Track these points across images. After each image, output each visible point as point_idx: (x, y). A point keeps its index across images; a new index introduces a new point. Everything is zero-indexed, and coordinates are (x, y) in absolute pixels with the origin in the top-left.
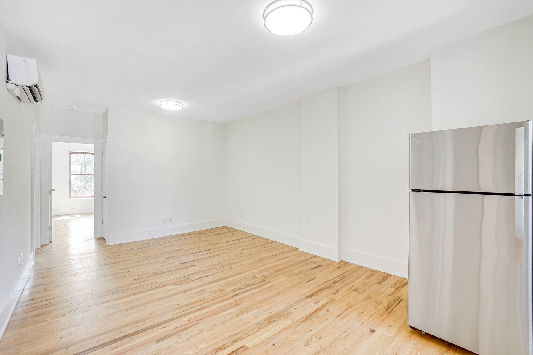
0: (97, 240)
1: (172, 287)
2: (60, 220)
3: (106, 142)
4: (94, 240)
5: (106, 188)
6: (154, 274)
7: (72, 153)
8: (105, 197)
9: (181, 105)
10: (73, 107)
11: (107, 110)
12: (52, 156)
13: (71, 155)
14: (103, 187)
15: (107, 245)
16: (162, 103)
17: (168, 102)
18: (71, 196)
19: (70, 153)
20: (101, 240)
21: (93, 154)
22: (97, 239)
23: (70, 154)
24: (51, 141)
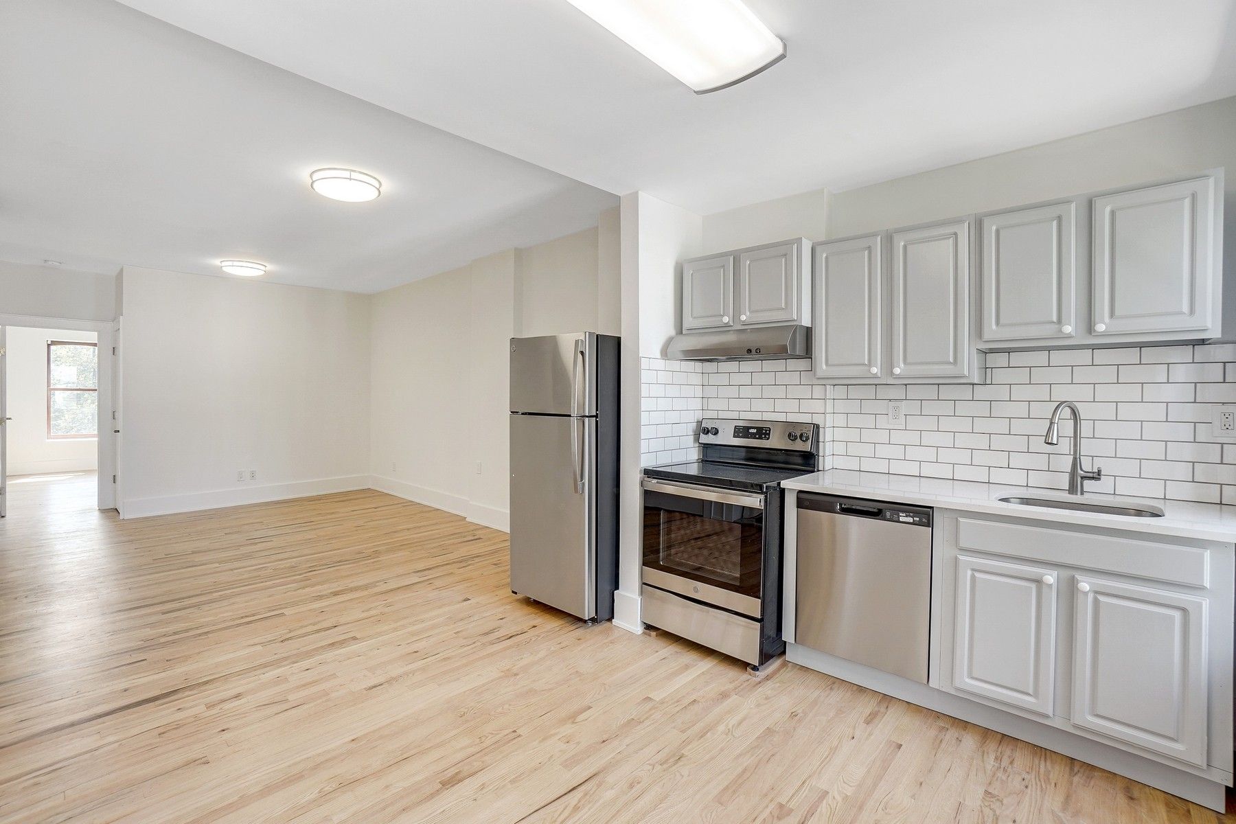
0: (102, 512)
1: (217, 565)
2: (23, 483)
3: (119, 329)
4: (97, 513)
5: (119, 415)
6: (193, 553)
7: (54, 343)
8: (118, 431)
9: (262, 268)
10: (50, 263)
11: (122, 270)
12: (5, 352)
13: (52, 347)
14: (116, 414)
15: (121, 518)
16: (224, 264)
17: (235, 263)
18: (52, 434)
19: (49, 343)
20: (110, 512)
21: (95, 345)
22: (104, 511)
23: (49, 345)
24: (4, 325)
